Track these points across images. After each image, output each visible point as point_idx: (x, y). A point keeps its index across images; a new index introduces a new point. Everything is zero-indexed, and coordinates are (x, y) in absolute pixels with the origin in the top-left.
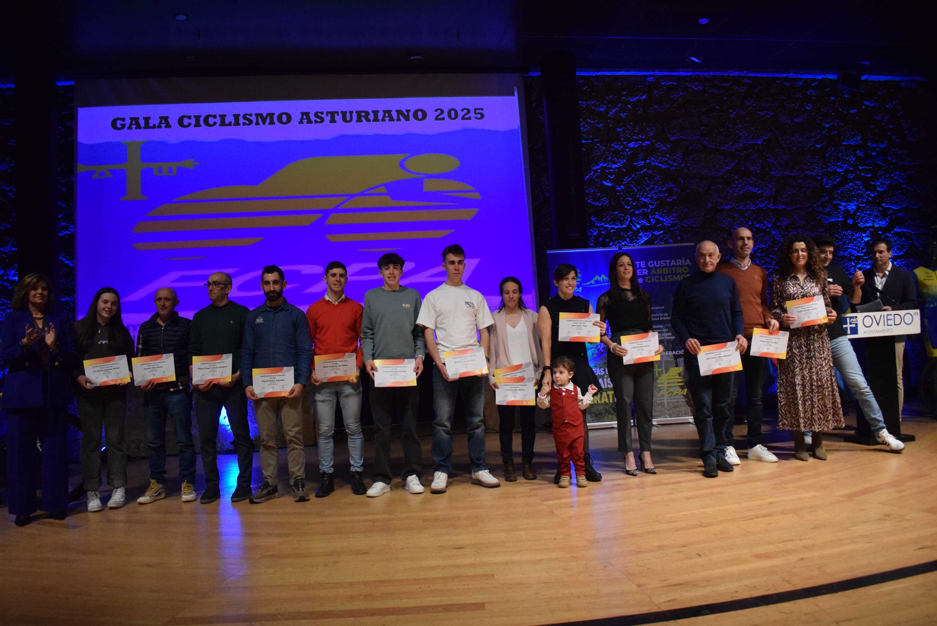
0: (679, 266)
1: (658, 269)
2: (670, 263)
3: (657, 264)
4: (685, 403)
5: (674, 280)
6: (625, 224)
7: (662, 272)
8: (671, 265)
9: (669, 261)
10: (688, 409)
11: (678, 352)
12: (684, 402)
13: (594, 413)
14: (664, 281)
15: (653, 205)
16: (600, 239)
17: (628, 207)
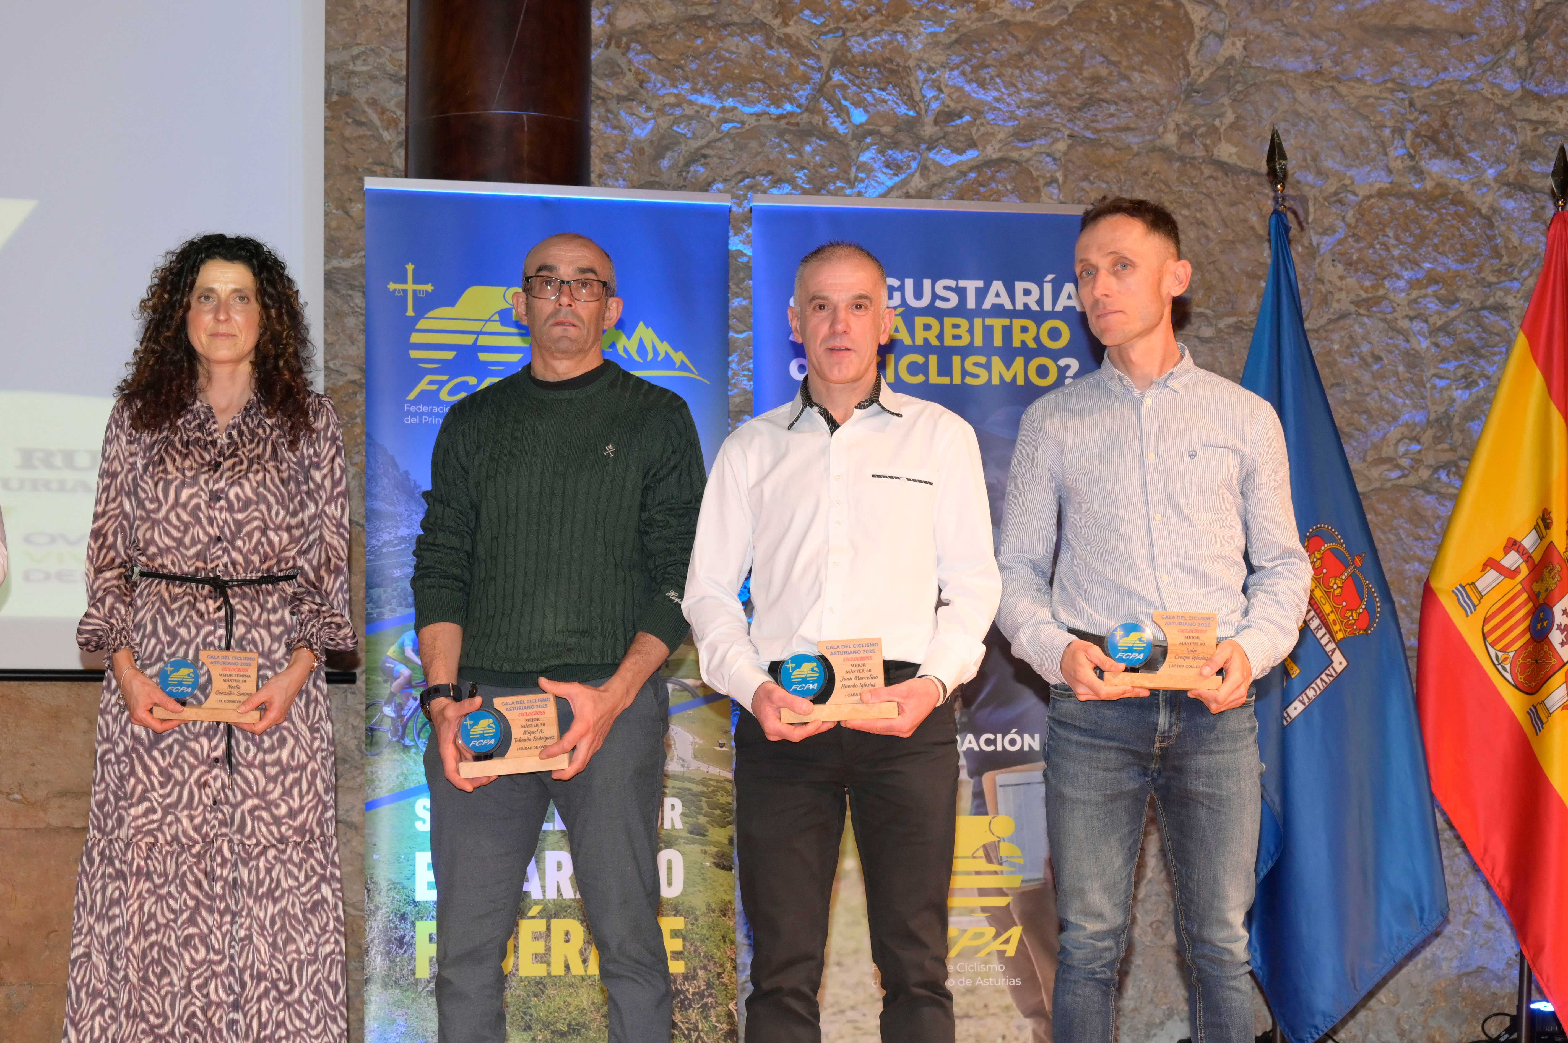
0: (1027, 313)
1: (919, 321)
2: (981, 294)
3: (918, 295)
4: (1009, 1000)
5: (996, 381)
6: (791, 100)
7: (940, 337)
8: (987, 305)
9: (980, 284)
10: (1020, 1028)
11: (988, 742)
12: (1003, 991)
13: (546, 1026)
14: (946, 380)
15: (938, 18)
16: (665, 163)
17: (815, 17)
